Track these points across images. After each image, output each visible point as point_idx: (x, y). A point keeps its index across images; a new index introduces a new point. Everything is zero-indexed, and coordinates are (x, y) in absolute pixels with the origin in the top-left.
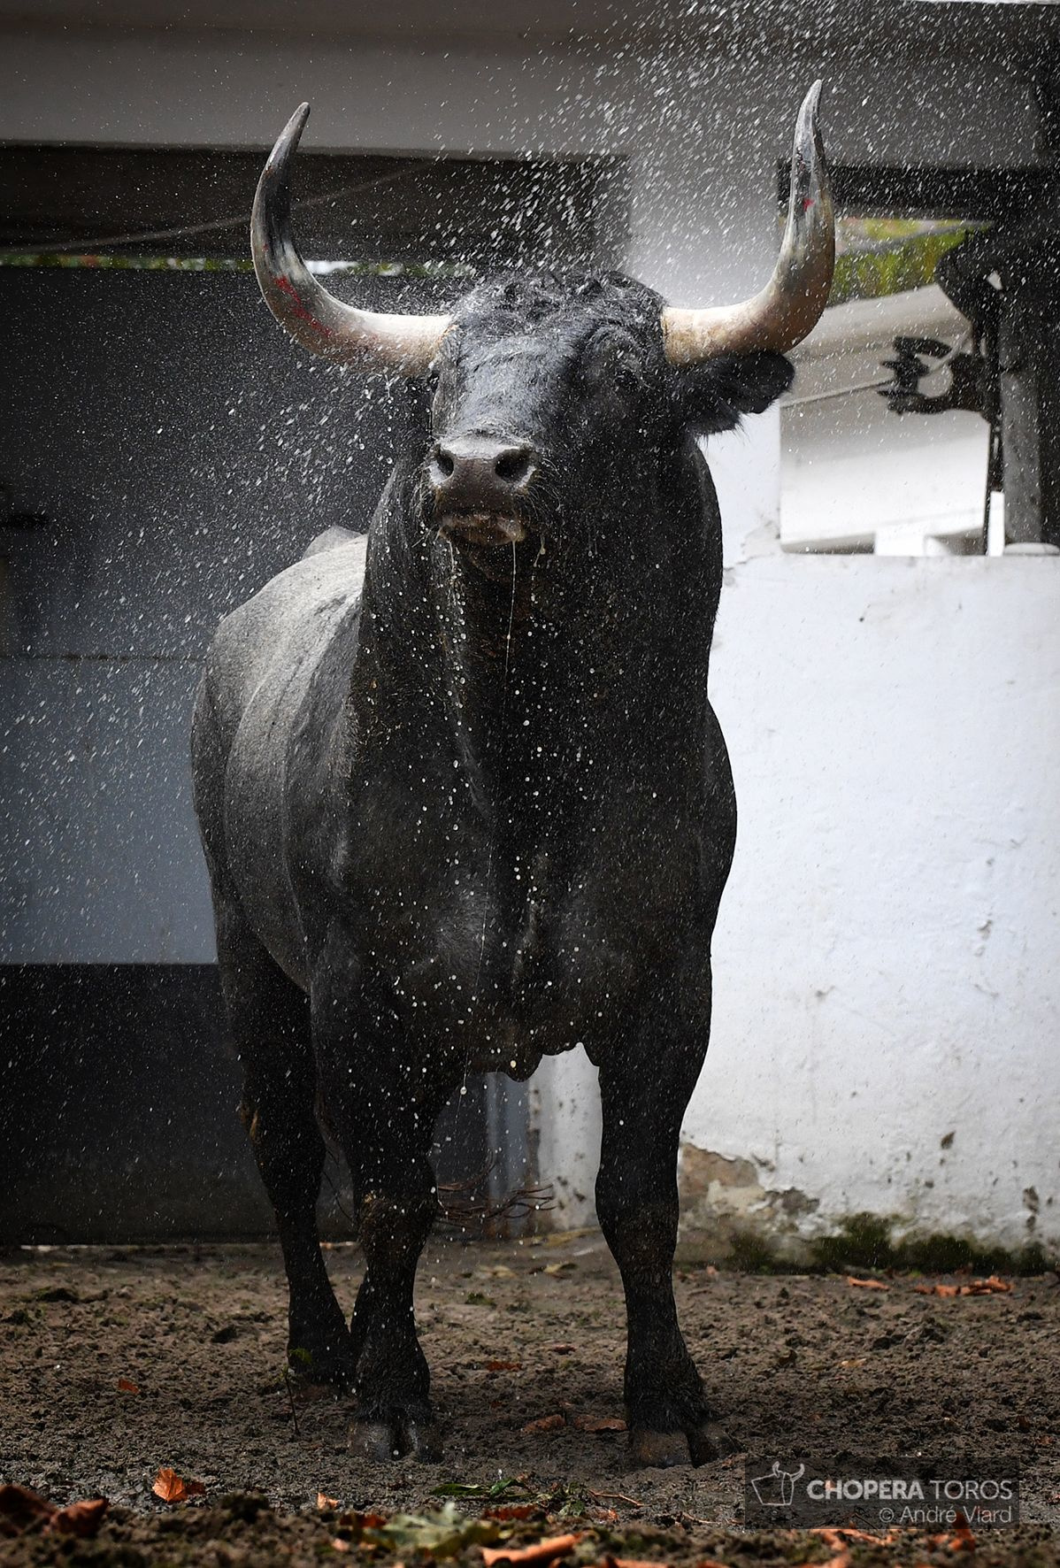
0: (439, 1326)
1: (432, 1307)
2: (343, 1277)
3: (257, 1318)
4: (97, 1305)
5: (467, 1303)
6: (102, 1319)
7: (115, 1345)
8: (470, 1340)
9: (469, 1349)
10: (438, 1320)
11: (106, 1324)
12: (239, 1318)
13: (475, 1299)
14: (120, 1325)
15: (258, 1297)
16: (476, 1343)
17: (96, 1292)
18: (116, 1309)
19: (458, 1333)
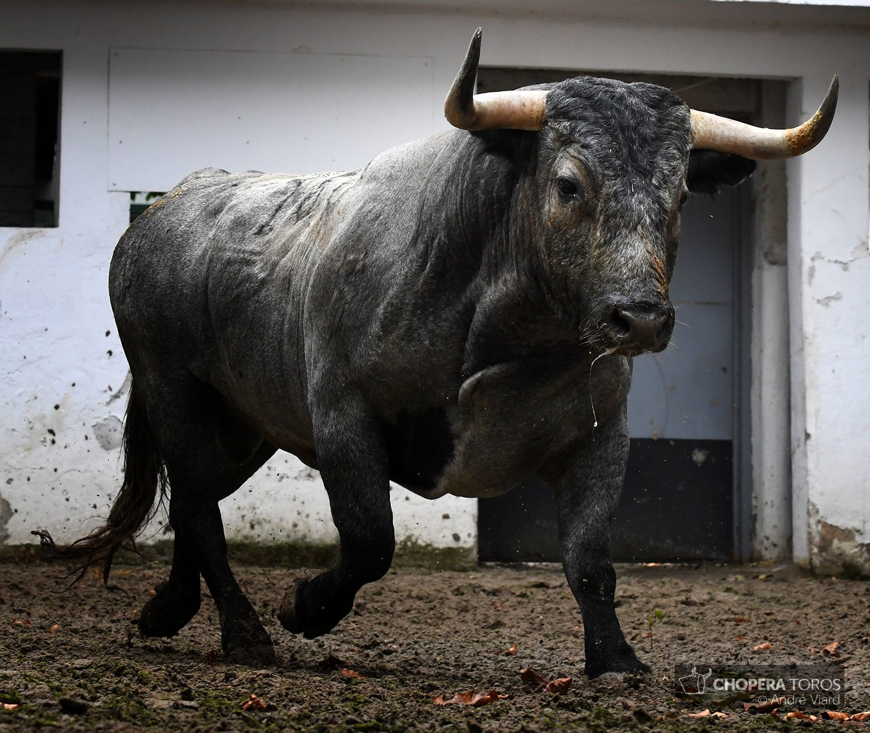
0: (712, 602)
1: (709, 593)
2: (668, 579)
3: (630, 597)
4: (558, 590)
5: (725, 592)
6: (560, 596)
7: (567, 608)
8: (727, 608)
9: (726, 612)
10: (712, 599)
11: (562, 598)
12: (622, 597)
13: (728, 590)
14: (569, 599)
15: (630, 588)
16: (729, 610)
17: (558, 584)
18: (567, 592)
19: (721, 605)
